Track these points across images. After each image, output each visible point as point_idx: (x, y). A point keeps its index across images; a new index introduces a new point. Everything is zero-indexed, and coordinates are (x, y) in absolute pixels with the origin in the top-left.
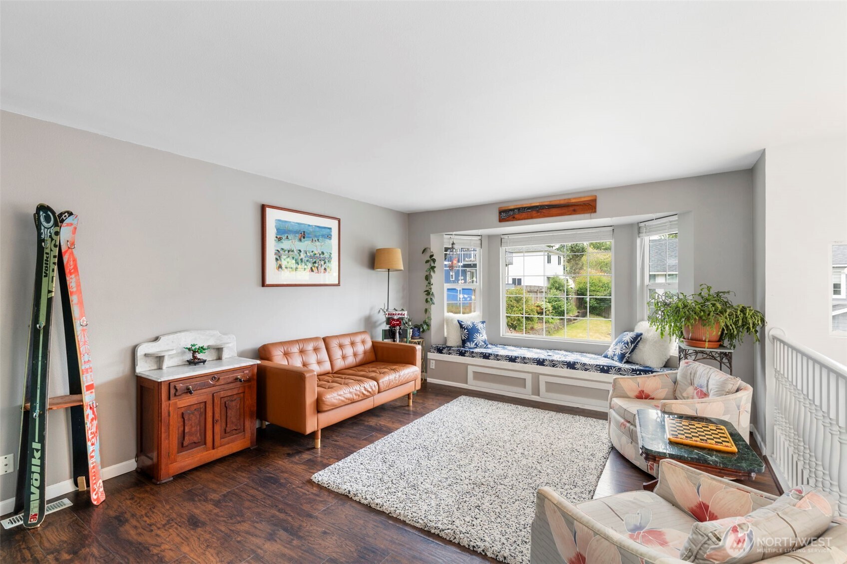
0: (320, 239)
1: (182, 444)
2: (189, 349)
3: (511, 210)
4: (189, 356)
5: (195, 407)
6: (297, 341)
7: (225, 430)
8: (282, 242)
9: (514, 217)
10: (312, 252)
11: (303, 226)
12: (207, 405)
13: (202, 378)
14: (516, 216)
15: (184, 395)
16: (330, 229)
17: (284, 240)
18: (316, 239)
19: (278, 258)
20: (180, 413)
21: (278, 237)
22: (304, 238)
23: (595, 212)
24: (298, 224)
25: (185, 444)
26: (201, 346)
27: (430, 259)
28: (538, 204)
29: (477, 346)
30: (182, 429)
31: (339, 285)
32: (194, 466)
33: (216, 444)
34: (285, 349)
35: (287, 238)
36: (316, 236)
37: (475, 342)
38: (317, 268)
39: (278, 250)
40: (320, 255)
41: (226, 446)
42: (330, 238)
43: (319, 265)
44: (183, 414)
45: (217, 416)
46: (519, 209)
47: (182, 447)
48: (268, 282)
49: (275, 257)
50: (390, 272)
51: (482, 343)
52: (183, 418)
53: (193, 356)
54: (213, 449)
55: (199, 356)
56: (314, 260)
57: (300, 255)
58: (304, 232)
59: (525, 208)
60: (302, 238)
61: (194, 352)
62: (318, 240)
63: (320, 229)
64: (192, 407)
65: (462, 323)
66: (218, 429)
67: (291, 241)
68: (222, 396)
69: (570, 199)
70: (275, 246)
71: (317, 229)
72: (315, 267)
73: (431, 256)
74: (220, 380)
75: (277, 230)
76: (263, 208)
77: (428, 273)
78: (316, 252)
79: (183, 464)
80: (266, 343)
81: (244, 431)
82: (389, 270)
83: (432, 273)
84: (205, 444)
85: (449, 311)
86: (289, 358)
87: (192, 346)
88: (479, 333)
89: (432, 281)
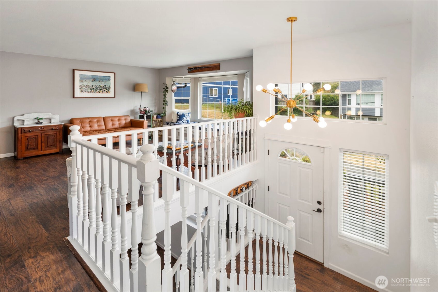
0: (104, 81)
1: (27, 148)
2: (36, 119)
3: (192, 68)
4: (36, 121)
5: (33, 137)
6: (88, 118)
7: (47, 145)
8: (83, 82)
9: (193, 71)
10: (99, 85)
11: (94, 76)
12: (39, 137)
13: (35, 128)
14: (194, 71)
15: (28, 133)
16: (110, 77)
17: (84, 81)
18: (102, 81)
19: (81, 88)
20: (26, 138)
21: (81, 80)
22: (95, 80)
23: (220, 70)
24: (92, 75)
25: (28, 148)
26: (41, 118)
27: (165, 87)
28: (201, 66)
29: (183, 122)
30: (27, 143)
31: (114, 98)
32: (33, 156)
33: (42, 149)
34: (81, 120)
35: (86, 81)
36: (101, 80)
37: (182, 121)
38: (102, 91)
39: (81, 85)
40: (104, 86)
41: (48, 151)
42: (110, 80)
43: (103, 90)
44: (28, 138)
45: (43, 140)
46: (194, 68)
47: (27, 149)
48: (75, 96)
49: (79, 88)
50: (142, 93)
51: (186, 121)
52: (28, 140)
53: (38, 121)
54: (41, 151)
55: (40, 121)
56: (100, 89)
57: (92, 87)
58: (95, 78)
59: (196, 68)
60: (94, 81)
61: (38, 120)
62: (103, 81)
63: (104, 77)
64: (32, 137)
65: (178, 113)
66: (43, 144)
67: (88, 82)
68: (45, 134)
69: (211, 65)
70: (79, 84)
71: (102, 77)
72: (101, 91)
73: (166, 86)
74: (44, 129)
75: (80, 78)
76: (73, 70)
77: (164, 93)
78: (101, 85)
79: (27, 154)
80: (73, 118)
81: (56, 146)
82: (141, 92)
83: (167, 93)
84: (38, 149)
85: (175, 108)
86: (82, 123)
87: (37, 117)
88: (185, 117)
89: (167, 96)
